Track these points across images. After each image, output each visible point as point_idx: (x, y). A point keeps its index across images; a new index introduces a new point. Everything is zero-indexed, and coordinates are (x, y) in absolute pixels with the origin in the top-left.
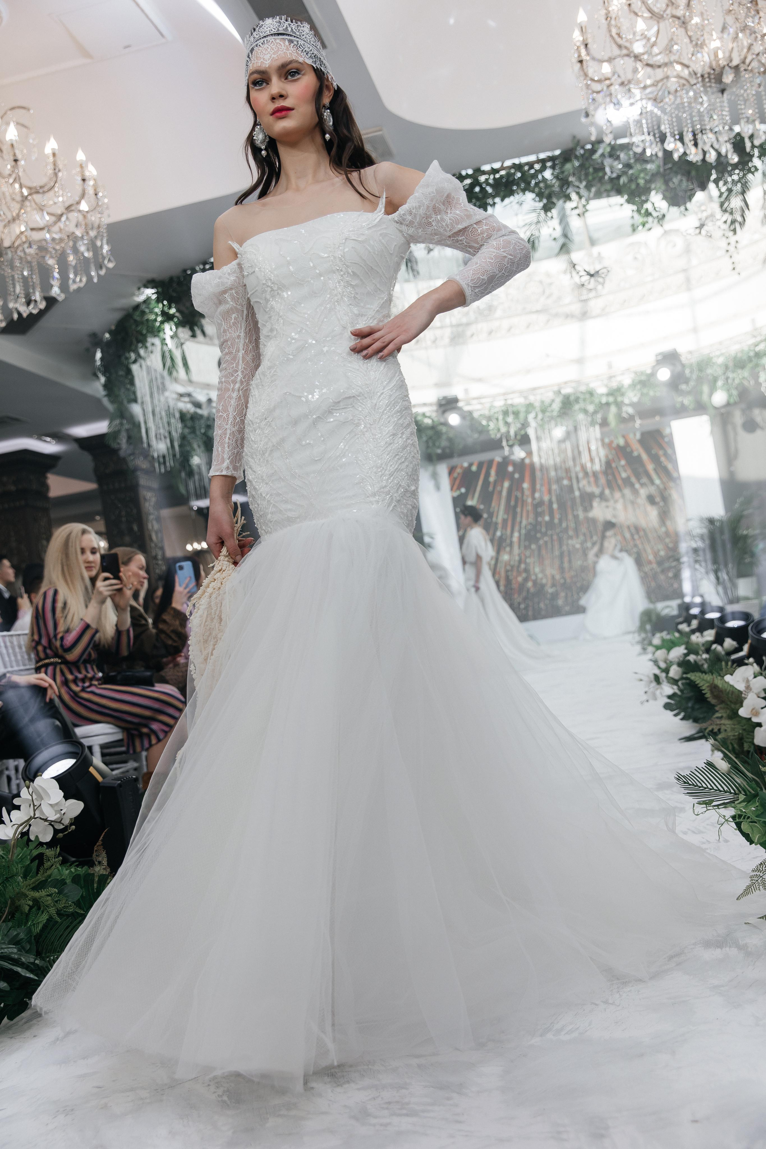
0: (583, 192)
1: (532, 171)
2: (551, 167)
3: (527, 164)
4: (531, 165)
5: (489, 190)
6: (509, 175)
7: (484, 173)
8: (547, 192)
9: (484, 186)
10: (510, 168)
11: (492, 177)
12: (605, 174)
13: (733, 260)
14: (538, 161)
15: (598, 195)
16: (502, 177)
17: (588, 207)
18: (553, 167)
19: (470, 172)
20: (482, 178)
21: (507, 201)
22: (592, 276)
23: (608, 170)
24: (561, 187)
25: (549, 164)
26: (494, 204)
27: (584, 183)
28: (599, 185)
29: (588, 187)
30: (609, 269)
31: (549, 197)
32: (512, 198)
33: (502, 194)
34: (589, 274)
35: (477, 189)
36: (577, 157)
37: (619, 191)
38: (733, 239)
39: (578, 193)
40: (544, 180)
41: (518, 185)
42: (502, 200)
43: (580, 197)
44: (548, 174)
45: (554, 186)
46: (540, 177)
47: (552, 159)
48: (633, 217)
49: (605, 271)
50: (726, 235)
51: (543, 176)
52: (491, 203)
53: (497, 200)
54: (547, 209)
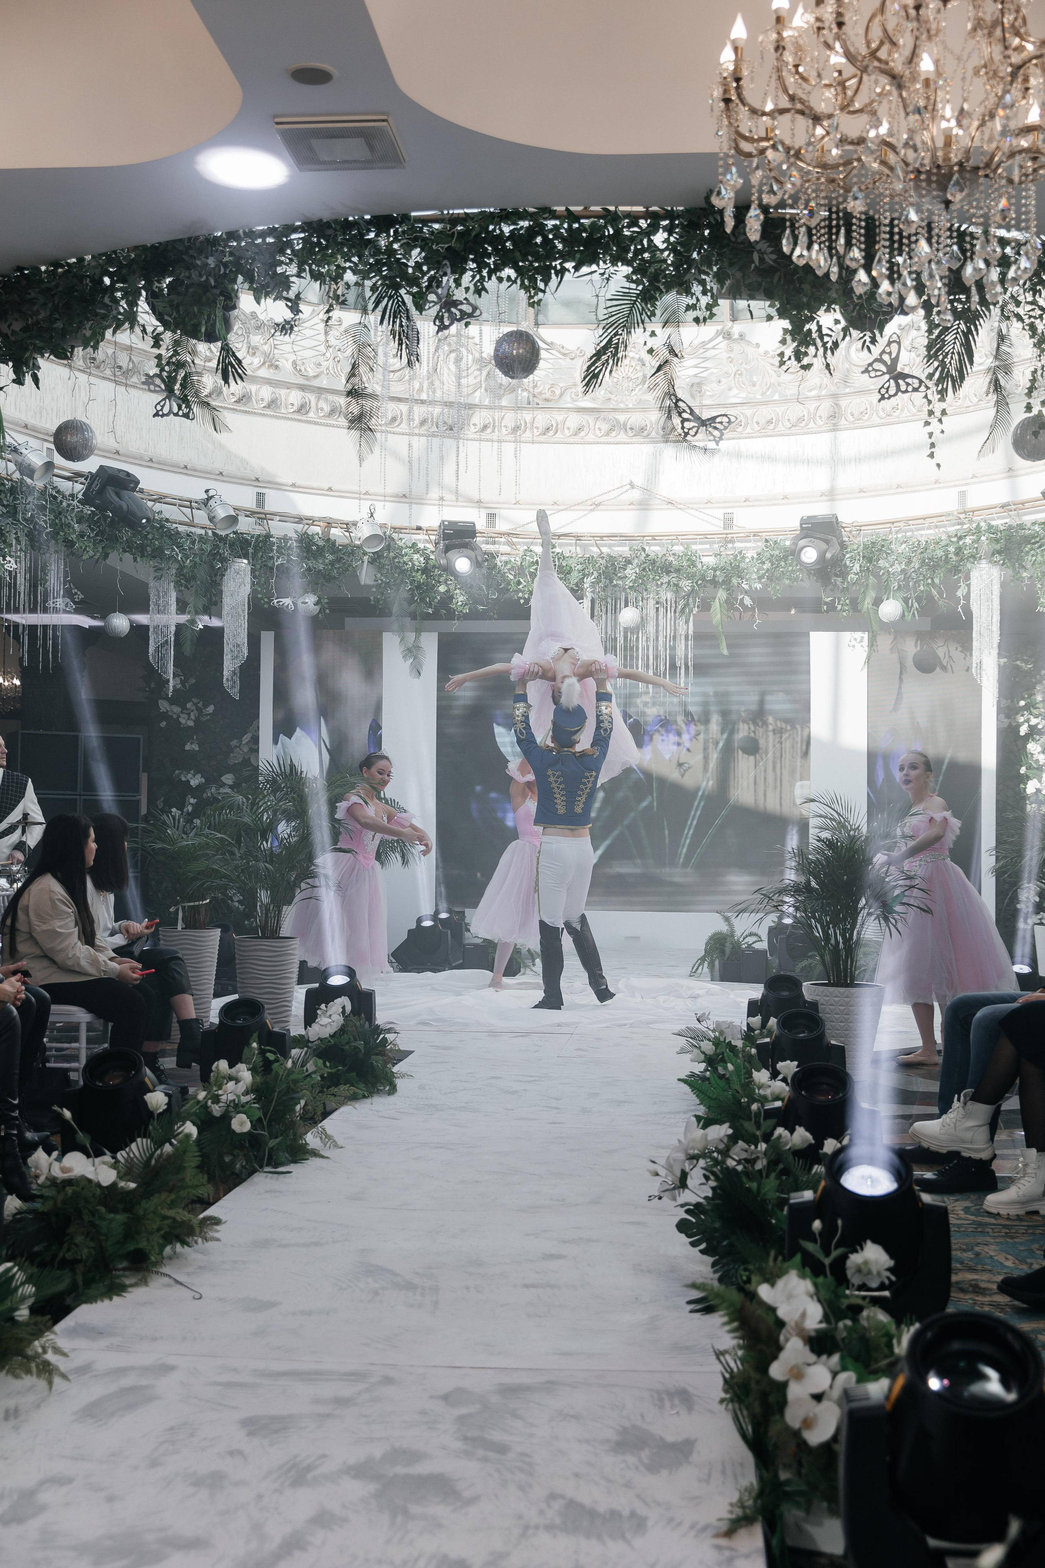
0: (711, 283)
1: (636, 229)
2: (665, 229)
3: (628, 215)
4: (634, 219)
5: (560, 246)
6: (594, 227)
7: (554, 215)
8: (652, 270)
9: (551, 236)
10: (599, 217)
11: (566, 226)
12: (753, 262)
13: (933, 440)
14: (647, 215)
15: (734, 294)
16: (582, 228)
17: (715, 310)
18: (670, 230)
19: (531, 210)
20: (550, 223)
21: (585, 269)
22: (703, 423)
23: (756, 257)
24: (676, 265)
25: (665, 223)
26: (562, 272)
27: (715, 269)
28: (739, 275)
29: (720, 278)
30: (733, 419)
31: (654, 279)
32: (594, 267)
33: (578, 256)
34: (698, 419)
35: (539, 240)
36: (708, 226)
37: (769, 295)
38: (938, 407)
39: (703, 283)
40: (652, 248)
41: (607, 250)
42: (577, 268)
43: (704, 293)
44: (659, 239)
45: (665, 261)
46: (645, 242)
47: (670, 215)
48: (783, 342)
49: (725, 419)
50: (930, 397)
51: (650, 241)
52: (559, 267)
53: (569, 265)
54: (648, 297)
